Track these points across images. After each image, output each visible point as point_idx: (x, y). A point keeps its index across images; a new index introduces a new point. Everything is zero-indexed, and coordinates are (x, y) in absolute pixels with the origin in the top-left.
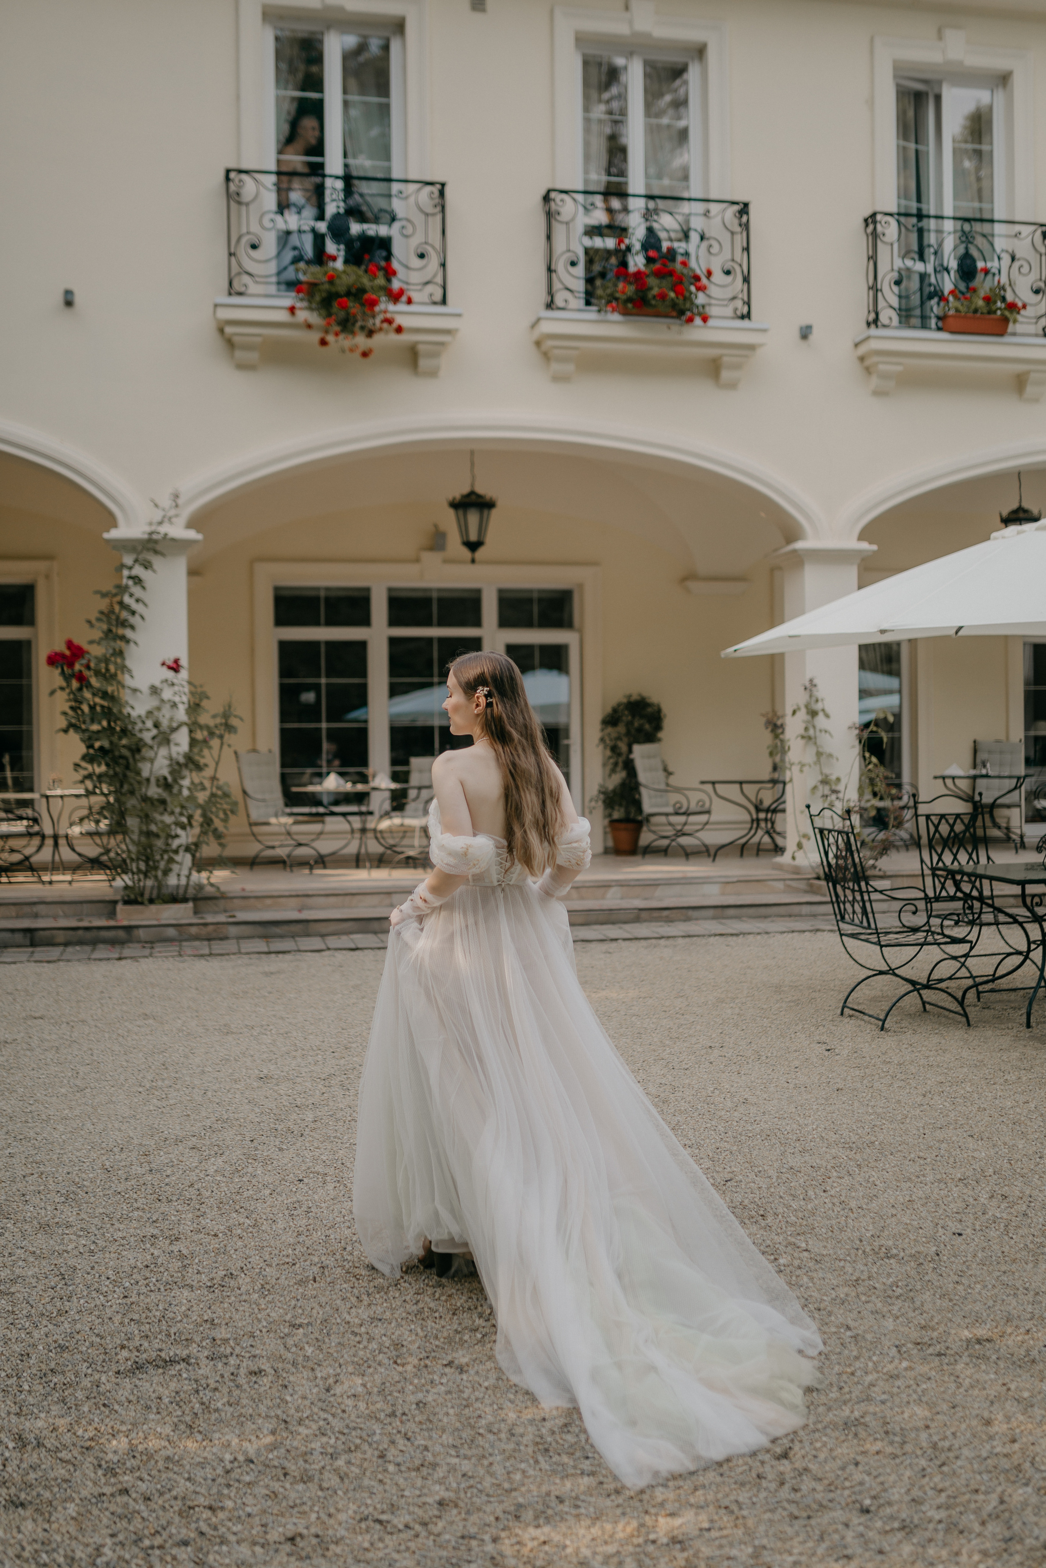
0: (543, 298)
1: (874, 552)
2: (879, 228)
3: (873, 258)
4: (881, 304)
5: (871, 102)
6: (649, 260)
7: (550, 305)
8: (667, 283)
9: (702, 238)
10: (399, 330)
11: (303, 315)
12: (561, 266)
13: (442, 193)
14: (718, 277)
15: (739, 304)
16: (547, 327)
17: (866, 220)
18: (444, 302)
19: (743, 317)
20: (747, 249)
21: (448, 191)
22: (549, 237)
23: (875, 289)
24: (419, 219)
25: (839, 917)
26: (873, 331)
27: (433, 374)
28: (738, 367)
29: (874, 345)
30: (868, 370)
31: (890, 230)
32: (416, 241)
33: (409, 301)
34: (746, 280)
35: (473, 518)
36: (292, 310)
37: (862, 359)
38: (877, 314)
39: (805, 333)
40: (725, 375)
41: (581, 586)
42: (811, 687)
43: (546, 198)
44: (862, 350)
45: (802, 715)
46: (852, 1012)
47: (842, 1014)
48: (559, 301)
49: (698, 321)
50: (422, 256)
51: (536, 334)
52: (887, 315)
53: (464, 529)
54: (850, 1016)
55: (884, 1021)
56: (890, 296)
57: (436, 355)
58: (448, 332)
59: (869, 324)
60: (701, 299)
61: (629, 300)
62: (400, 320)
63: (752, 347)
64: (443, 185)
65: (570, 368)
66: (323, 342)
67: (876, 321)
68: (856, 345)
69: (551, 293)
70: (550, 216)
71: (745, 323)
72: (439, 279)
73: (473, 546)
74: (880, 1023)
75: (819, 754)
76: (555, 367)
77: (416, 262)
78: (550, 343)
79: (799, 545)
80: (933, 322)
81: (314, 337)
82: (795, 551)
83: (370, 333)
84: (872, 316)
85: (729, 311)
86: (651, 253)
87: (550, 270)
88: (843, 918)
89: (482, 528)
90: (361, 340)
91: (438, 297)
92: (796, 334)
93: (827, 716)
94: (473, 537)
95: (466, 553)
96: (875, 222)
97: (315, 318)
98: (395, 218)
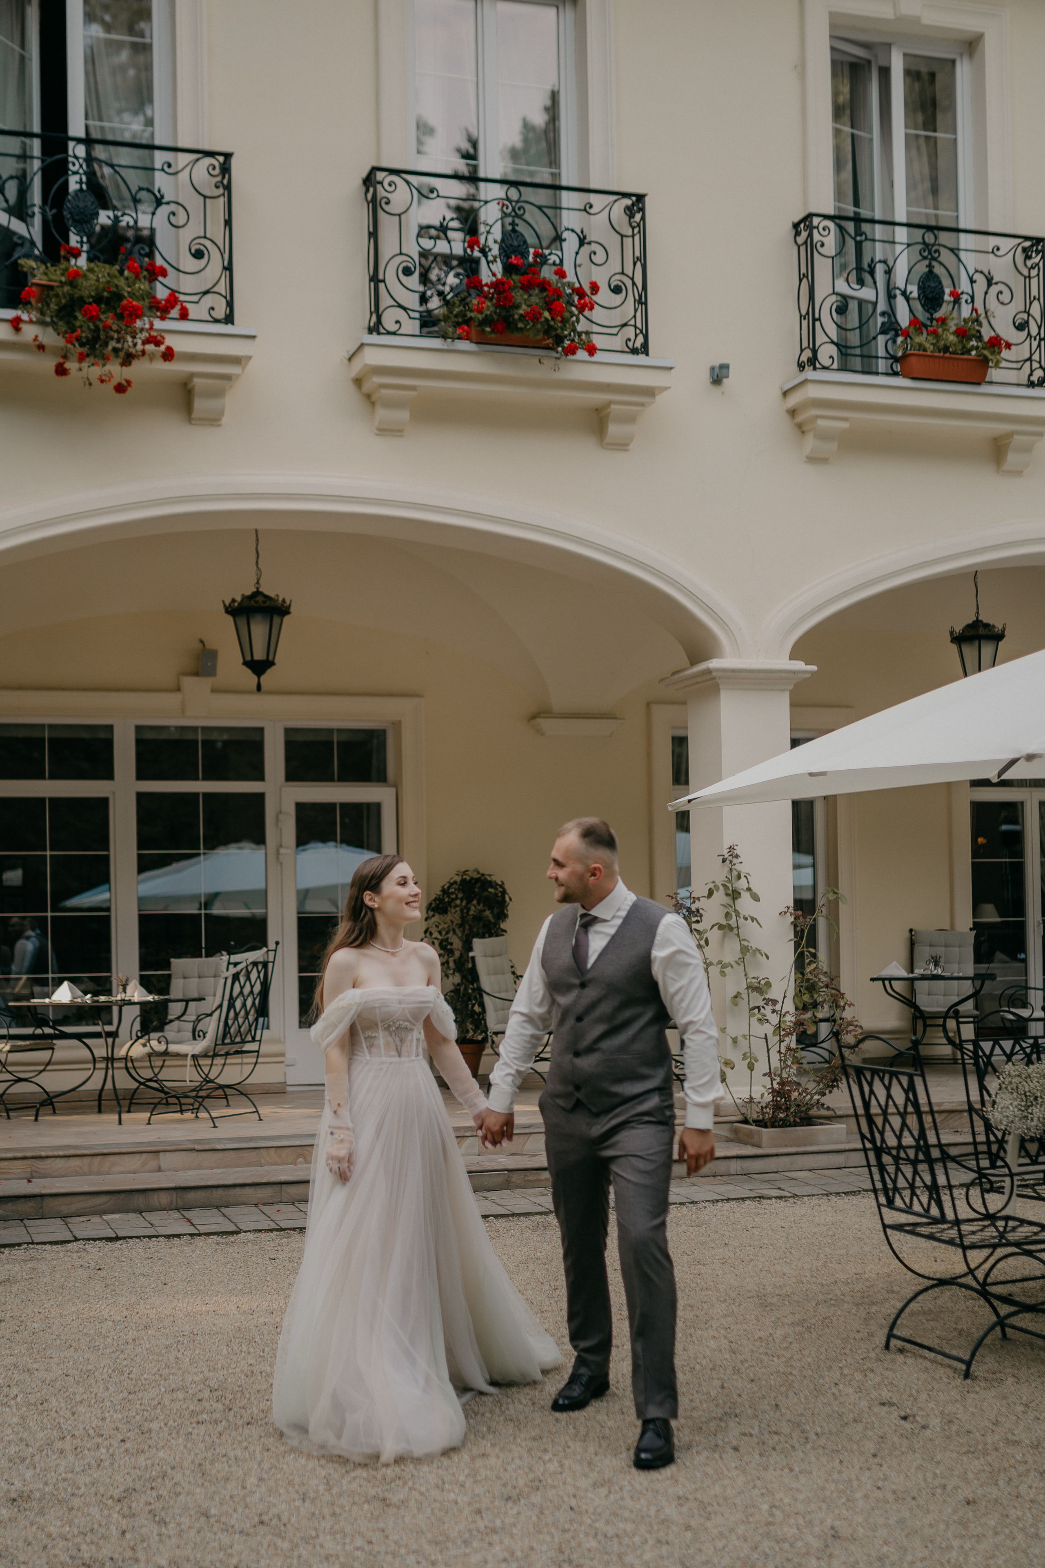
0: (364, 318)
1: (813, 673)
2: (816, 237)
3: (807, 276)
4: (820, 338)
5: (801, 68)
6: (508, 269)
7: (376, 328)
8: (536, 298)
9: (582, 241)
10: (169, 355)
11: (30, 332)
12: (390, 275)
13: (225, 169)
14: (604, 296)
15: (630, 332)
16: (372, 357)
17: (796, 226)
18: (229, 319)
19: (634, 351)
20: (642, 260)
21: (235, 164)
22: (374, 235)
23: (811, 318)
24: (194, 203)
25: (883, 1200)
26: (809, 374)
27: (214, 420)
28: (631, 419)
29: (813, 392)
30: (801, 429)
31: (829, 241)
32: (187, 235)
33: (184, 315)
34: (642, 301)
35: (259, 630)
36: (16, 324)
37: (793, 412)
38: (815, 352)
39: (718, 375)
40: (613, 430)
41: (397, 725)
42: (731, 857)
43: (369, 181)
44: (794, 400)
45: (720, 896)
46: (899, 1343)
47: (887, 1347)
48: (388, 323)
49: (582, 354)
50: (198, 255)
51: (357, 366)
52: (827, 353)
53: (245, 643)
54: (901, 1351)
55: (969, 1364)
56: (829, 326)
57: (219, 394)
58: (236, 361)
59: (801, 366)
60: (582, 326)
61: (487, 321)
62: (170, 342)
63: (650, 392)
64: (228, 156)
65: (404, 415)
66: (61, 371)
67: (813, 361)
68: (785, 394)
69: (377, 311)
70: (375, 205)
71: (641, 359)
72: (222, 288)
73: (259, 667)
74: (964, 1367)
75: (745, 950)
76: (382, 413)
77: (189, 263)
78: (377, 380)
79: (713, 664)
80: (882, 365)
81: (48, 364)
82: (709, 671)
83: (128, 359)
84: (808, 354)
85: (617, 343)
86: (513, 260)
87: (375, 279)
88: (890, 1203)
89: (271, 644)
90: (115, 370)
91: (220, 313)
92: (706, 377)
93: (756, 898)
94: (259, 655)
95: (250, 678)
96: (811, 228)
97: (50, 337)
98: (159, 202)
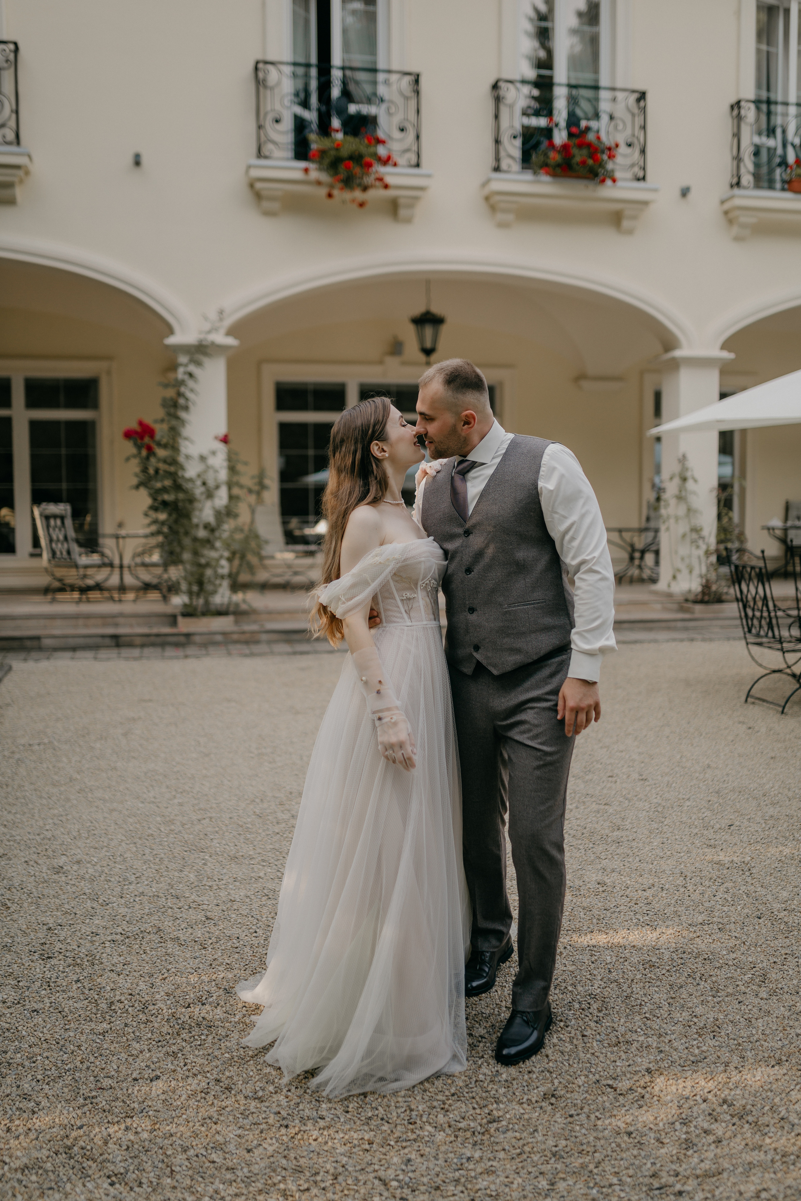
0: (491, 162)
1: (733, 358)
2: (743, 112)
3: (737, 135)
4: (743, 170)
5: (738, 14)
6: (570, 135)
7: (497, 169)
8: (585, 152)
9: (611, 118)
10: (386, 187)
11: (314, 174)
12: (505, 139)
13: (417, 81)
14: (623, 149)
15: (636, 169)
16: (495, 186)
17: (732, 107)
18: (418, 165)
19: (638, 180)
20: (644, 127)
21: (423, 81)
22: (497, 117)
23: (738, 159)
24: (399, 101)
25: (746, 629)
26: (736, 191)
27: (408, 220)
28: (634, 218)
29: (737, 202)
30: (731, 222)
31: (750, 113)
32: (397, 120)
33: (395, 165)
34: (643, 151)
35: (428, 331)
36: (306, 170)
37: (726, 213)
38: (739, 178)
39: (685, 192)
40: (626, 224)
41: (501, 384)
42: (683, 460)
43: (495, 87)
44: (727, 206)
45: (677, 481)
46: (753, 700)
47: (746, 701)
48: (504, 165)
49: (609, 182)
50: (402, 130)
51: (486, 191)
52: (747, 179)
53: (421, 339)
54: (753, 703)
55: (784, 707)
56: (748, 164)
57: (411, 206)
58: (422, 189)
59: (732, 186)
60: (610, 166)
61: (558, 165)
62: (389, 180)
63: (646, 203)
64: (418, 76)
65: (510, 217)
66: (330, 196)
67: (738, 184)
68: (722, 202)
69: (498, 159)
70: (498, 100)
71: (641, 184)
72: (415, 148)
73: (428, 352)
74: (780, 709)
75: (689, 509)
76: (500, 216)
77: (397, 134)
78: (497, 198)
79: (678, 353)
80: (778, 185)
81: (323, 192)
83: (365, 189)
84: (735, 180)
85: (629, 175)
86: (574, 130)
87: (497, 142)
88: (750, 631)
89: (435, 338)
90: (358, 194)
91: (414, 161)
92: (677, 193)
93: (696, 481)
94: (428, 345)
95: (422, 357)
96: (739, 108)
97: (324, 177)
98: (382, 100)
